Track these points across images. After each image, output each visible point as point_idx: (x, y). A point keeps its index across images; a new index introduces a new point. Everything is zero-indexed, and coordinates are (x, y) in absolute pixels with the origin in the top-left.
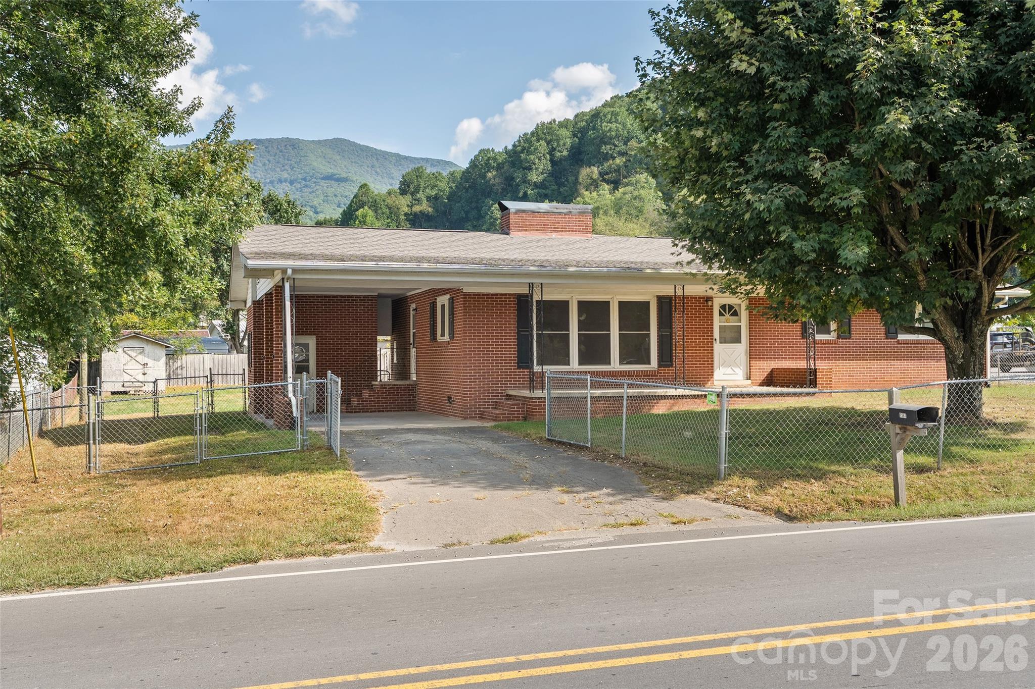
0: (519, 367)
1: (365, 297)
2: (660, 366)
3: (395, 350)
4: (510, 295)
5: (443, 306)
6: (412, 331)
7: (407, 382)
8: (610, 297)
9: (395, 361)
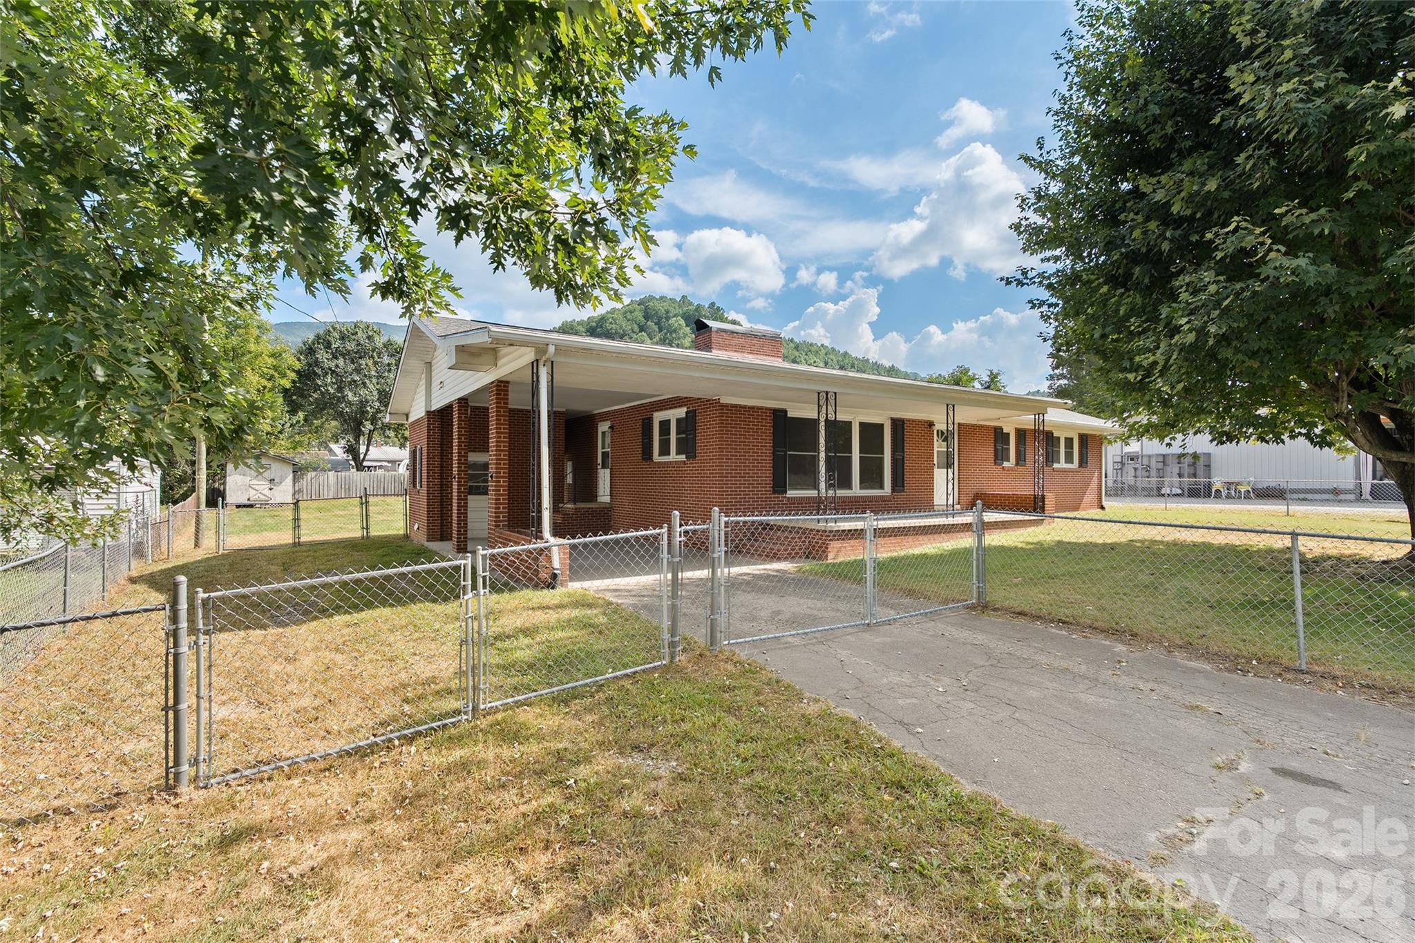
0: (774, 492)
2: (893, 490)
3: (570, 471)
4: (767, 409)
5: (665, 423)
6: (600, 451)
8: (852, 417)
9: (570, 482)
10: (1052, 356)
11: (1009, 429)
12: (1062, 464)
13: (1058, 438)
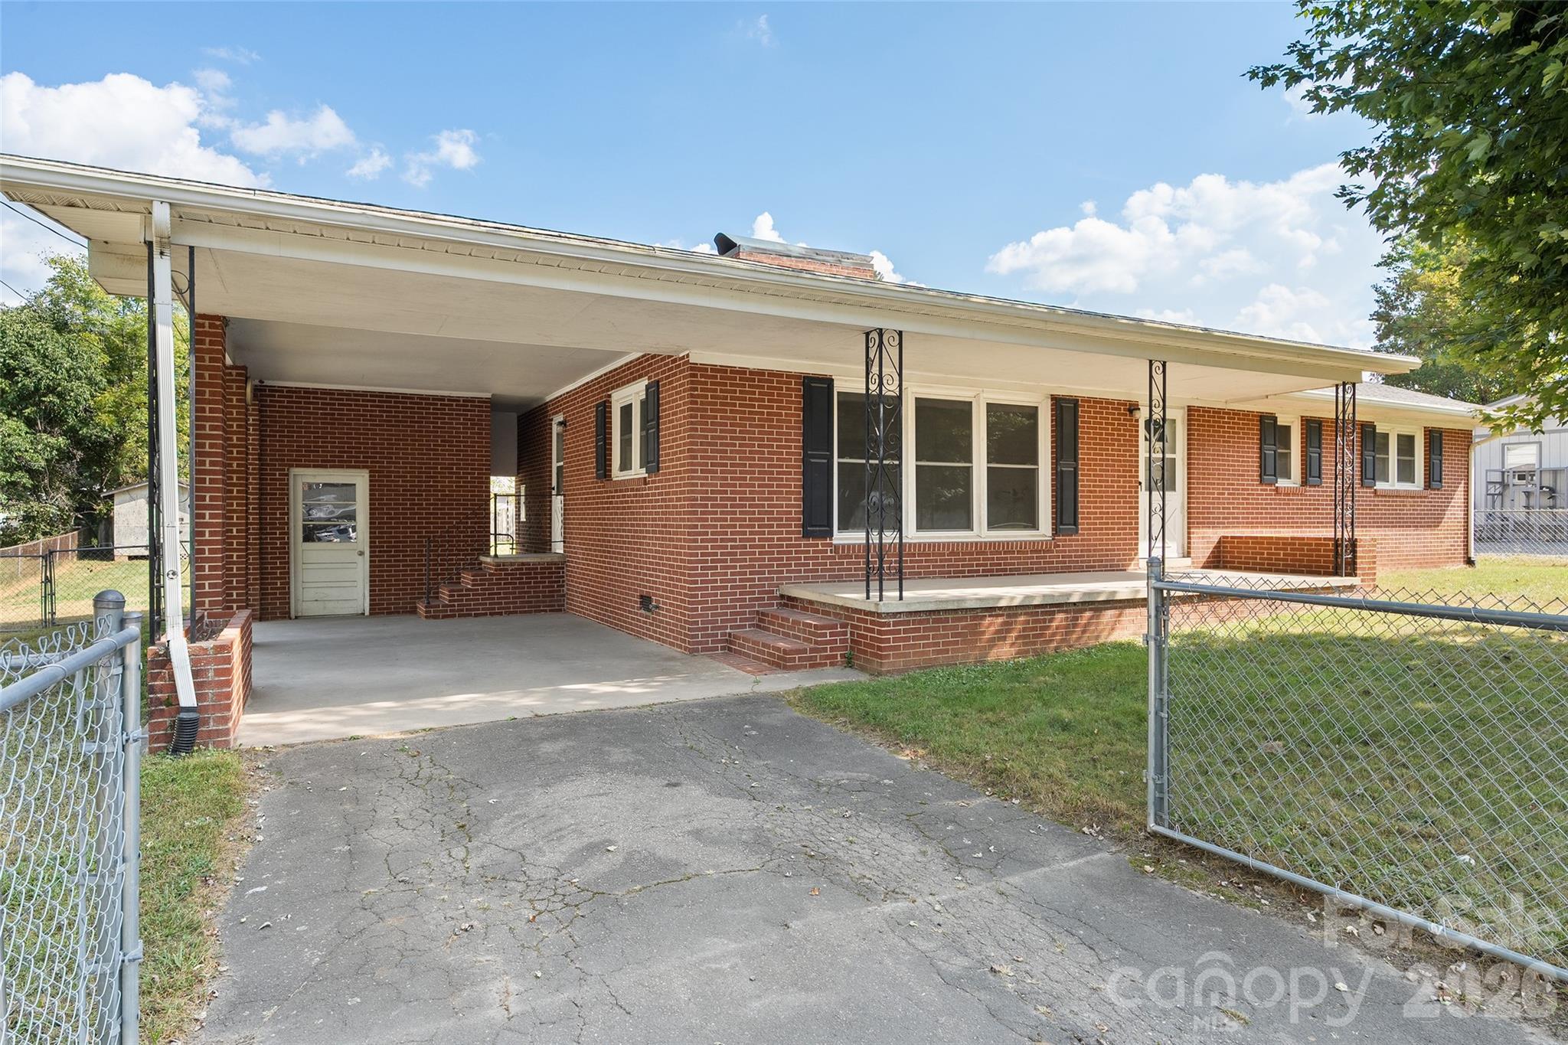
0: (806, 535)
1: (467, 400)
2: (1056, 531)
3: (523, 499)
4: (789, 375)
5: (627, 411)
6: (555, 465)
7: (545, 558)
8: (973, 394)
9: (523, 518)
10: (1378, 316)
11: (1289, 418)
12: (1392, 484)
13: (1386, 436)
